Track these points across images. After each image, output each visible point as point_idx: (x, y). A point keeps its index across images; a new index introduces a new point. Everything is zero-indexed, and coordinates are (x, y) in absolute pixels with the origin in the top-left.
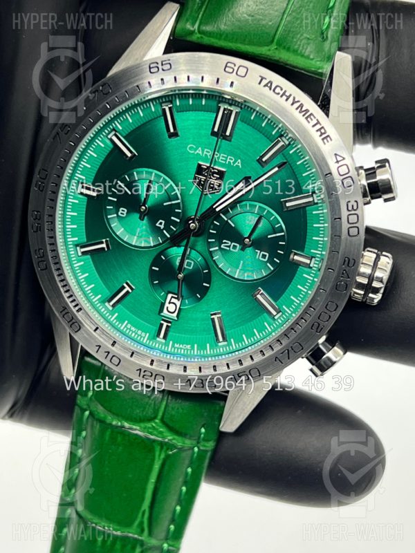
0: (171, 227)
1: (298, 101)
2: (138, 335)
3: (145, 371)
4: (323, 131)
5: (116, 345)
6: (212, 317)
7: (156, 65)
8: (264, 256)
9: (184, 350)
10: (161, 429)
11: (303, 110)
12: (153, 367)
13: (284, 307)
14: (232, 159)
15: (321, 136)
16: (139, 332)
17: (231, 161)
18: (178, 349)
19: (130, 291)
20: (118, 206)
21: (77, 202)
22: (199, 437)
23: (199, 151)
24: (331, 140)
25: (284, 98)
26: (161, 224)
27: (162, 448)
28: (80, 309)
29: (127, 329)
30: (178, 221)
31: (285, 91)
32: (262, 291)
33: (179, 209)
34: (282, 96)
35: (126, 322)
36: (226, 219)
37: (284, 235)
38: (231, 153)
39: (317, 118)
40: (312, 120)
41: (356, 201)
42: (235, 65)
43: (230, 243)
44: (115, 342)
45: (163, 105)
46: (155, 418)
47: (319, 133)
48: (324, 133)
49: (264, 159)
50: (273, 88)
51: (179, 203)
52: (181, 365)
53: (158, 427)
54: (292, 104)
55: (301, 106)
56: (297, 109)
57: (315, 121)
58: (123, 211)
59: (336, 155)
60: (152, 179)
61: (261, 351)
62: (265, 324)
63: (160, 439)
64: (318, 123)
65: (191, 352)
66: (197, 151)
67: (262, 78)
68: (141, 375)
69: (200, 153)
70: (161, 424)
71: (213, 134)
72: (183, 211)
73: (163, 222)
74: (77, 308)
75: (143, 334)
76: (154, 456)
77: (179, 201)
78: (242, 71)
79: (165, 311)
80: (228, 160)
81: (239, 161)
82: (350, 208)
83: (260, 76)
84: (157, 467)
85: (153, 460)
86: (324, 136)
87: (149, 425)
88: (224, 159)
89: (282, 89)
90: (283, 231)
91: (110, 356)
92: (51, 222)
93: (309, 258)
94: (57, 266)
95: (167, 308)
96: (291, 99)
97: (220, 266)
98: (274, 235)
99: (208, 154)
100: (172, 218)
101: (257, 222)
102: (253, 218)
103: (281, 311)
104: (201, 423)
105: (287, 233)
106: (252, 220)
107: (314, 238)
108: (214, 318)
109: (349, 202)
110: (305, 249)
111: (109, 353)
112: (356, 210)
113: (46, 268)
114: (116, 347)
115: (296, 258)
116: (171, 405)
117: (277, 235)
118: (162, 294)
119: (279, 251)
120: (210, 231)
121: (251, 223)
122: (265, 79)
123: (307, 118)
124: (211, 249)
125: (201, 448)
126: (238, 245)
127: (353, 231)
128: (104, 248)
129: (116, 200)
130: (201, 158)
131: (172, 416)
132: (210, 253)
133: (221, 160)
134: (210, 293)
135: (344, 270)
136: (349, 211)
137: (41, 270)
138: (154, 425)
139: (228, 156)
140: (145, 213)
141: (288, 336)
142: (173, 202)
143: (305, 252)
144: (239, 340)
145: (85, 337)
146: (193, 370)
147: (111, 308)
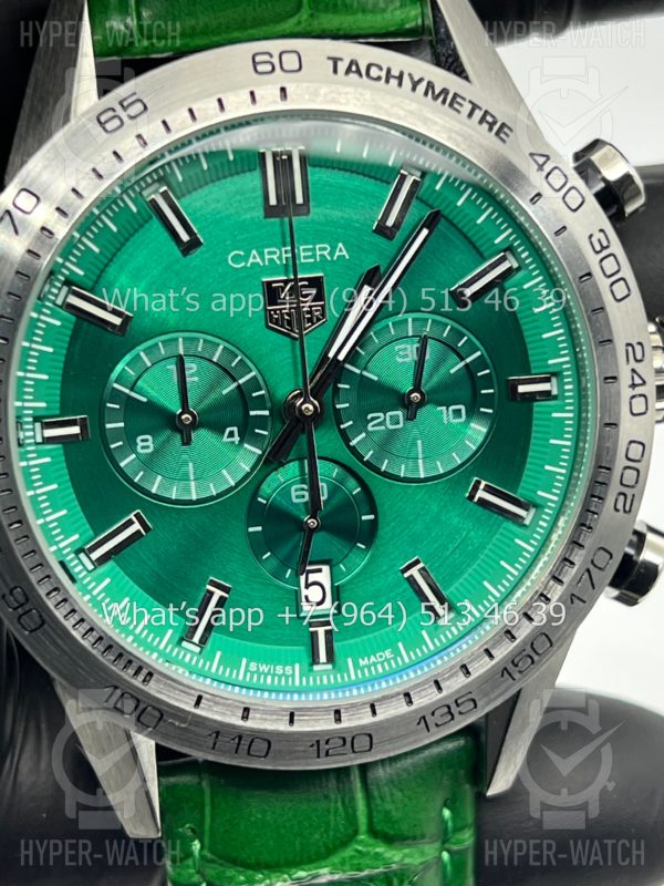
0: (257, 431)
1: (421, 80)
2: (280, 677)
3: (327, 742)
4: (489, 119)
5: (251, 715)
6: (406, 575)
7: (111, 114)
8: (457, 413)
9: (382, 663)
10: (377, 850)
11: (437, 92)
12: (344, 725)
13: (540, 493)
14: (325, 249)
15: (491, 129)
16: (279, 670)
17: (325, 253)
18: (369, 667)
19: (226, 595)
20: (130, 437)
21: (48, 460)
22: (445, 830)
23: (254, 258)
24: (511, 130)
25: (394, 82)
26: (231, 434)
28: (150, 674)
29: (252, 673)
30: (266, 413)
31: (389, 71)
32: (483, 482)
33: (261, 389)
34: (387, 81)
35: (244, 661)
36: (358, 371)
37: (482, 355)
38: (319, 237)
39: (468, 98)
40: (461, 105)
41: (601, 231)
42: (271, 56)
43: (381, 414)
44: (246, 710)
45: (145, 193)
46: (356, 832)
47: (485, 126)
48: (495, 123)
49: (390, 222)
50: (363, 71)
51: (255, 377)
52: (398, 694)
53: (370, 849)
54: (414, 89)
55: (430, 85)
56: (426, 94)
57: (468, 107)
58: (142, 441)
59: (531, 155)
60: (181, 352)
61: (542, 595)
62: (517, 541)
63: (381, 870)
64: (475, 107)
65: (396, 662)
66: (251, 260)
67: (335, 61)
68: (323, 753)
69: (258, 260)
70: (372, 841)
71: (270, 212)
72: (268, 391)
73: (235, 429)
74: (141, 677)
75: (288, 668)
77: (253, 374)
78: (290, 62)
79: (306, 607)
80: (318, 253)
81: (340, 245)
82: (598, 248)
83: (329, 58)
86: (496, 128)
87: (348, 852)
88: (310, 254)
89: (381, 68)
90: (478, 350)
91: (245, 743)
92: (19, 522)
93: (547, 380)
94: (66, 608)
95: (306, 597)
96: (406, 79)
97: (383, 468)
98: (462, 364)
99: (275, 257)
100: (252, 413)
101: (422, 352)
102: (409, 346)
103: (536, 506)
104: (439, 800)
105: (486, 350)
106: (409, 352)
107: (545, 336)
108: (411, 576)
109: (591, 236)
110: (532, 365)
111: (240, 738)
112: (607, 247)
113: (43, 622)
114: (254, 718)
115: (522, 389)
116: (376, 793)
117: (468, 360)
118: (287, 576)
119: (483, 392)
120: (338, 406)
121: (408, 360)
122: (341, 59)
123: (451, 105)
124: (353, 443)
125: (455, 848)
126: (400, 413)
127: (620, 289)
128: (138, 531)
129: (122, 425)
130: (264, 270)
131: (387, 813)
132: (353, 450)
133: (305, 258)
134: (384, 531)
135: (633, 371)
136: (597, 253)
137: (31, 632)
138: (360, 848)
139: (315, 244)
140: (194, 425)
141: (580, 542)
142: (241, 381)
143: (533, 371)
144: (479, 596)
145: (179, 727)
146: (423, 693)
147: (197, 649)
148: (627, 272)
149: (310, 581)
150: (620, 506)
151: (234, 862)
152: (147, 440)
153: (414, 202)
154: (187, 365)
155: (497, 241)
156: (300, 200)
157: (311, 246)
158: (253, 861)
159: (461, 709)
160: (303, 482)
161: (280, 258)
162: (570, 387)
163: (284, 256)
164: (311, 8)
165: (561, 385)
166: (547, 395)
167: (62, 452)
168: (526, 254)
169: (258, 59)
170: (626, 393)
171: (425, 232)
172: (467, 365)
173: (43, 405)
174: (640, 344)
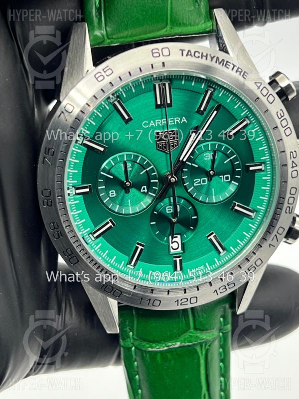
0: (153, 187)
1: (214, 57)
3: (181, 300)
4: (240, 70)
5: (154, 292)
6: (209, 238)
7: (100, 74)
9: (200, 271)
10: (197, 335)
12: (187, 294)
13: (258, 207)
14: (178, 119)
15: (240, 74)
17: (178, 121)
18: (195, 272)
19: (143, 248)
20: (107, 190)
21: (78, 201)
22: (221, 325)
24: (248, 74)
25: (204, 58)
26: (144, 189)
27: (201, 346)
29: (153, 276)
31: (202, 53)
32: (237, 203)
33: (155, 172)
34: (202, 58)
36: (191, 164)
37: (236, 157)
38: (176, 115)
39: (232, 63)
40: (229, 65)
41: (281, 110)
42: (158, 50)
43: (199, 180)
44: (152, 290)
46: (189, 329)
47: (238, 73)
48: (242, 72)
49: (202, 109)
51: (152, 168)
52: (207, 282)
53: (194, 334)
54: (212, 60)
55: (218, 58)
56: (216, 62)
57: (232, 66)
58: (111, 192)
59: (255, 83)
60: (125, 160)
61: (259, 245)
62: (250, 225)
63: (199, 342)
64: (234, 66)
65: (205, 270)
66: (151, 125)
67: (182, 51)
68: (179, 304)
69: (153, 124)
70: (195, 332)
71: (157, 106)
72: (158, 173)
73: (145, 187)
75: (166, 274)
76: (198, 355)
77: (152, 167)
78: (166, 52)
79: (172, 250)
80: (176, 121)
81: (184, 118)
82: (280, 117)
83: (180, 50)
84: (202, 361)
85: (199, 358)
86: (242, 74)
87: (186, 336)
88: (172, 121)
89: (199, 53)
90: (235, 154)
91: (152, 301)
92: (69, 226)
93: (260, 165)
94: (87, 256)
95: (172, 247)
96: (209, 57)
97: (200, 200)
98: (229, 160)
99: (160, 123)
100: (152, 181)
101: (214, 156)
102: (209, 154)
103: (256, 211)
104: (219, 316)
105: (238, 154)
106: (209, 156)
107: (260, 149)
108: (211, 239)
109: (277, 112)
110: (255, 159)
111: (150, 300)
112: (283, 116)
113: (78, 261)
114: (155, 293)
115: (251, 168)
116: (197, 315)
117: (231, 158)
118: (165, 240)
119: (237, 170)
120: (183, 177)
121: (209, 159)
122: (184, 50)
123: (225, 66)
124: (189, 191)
125: (224, 332)
126: (206, 179)
127: (288, 132)
128: (111, 226)
129: (104, 187)
130: (156, 128)
131: (201, 322)
132: (189, 193)
133: (171, 123)
134: (200, 222)
135: (293, 161)
136: (280, 118)
137: (74, 264)
138: (191, 334)
139: (174, 118)
140: (131, 187)
141: (273, 225)
142: (148, 169)
143: (255, 162)
144: (236, 245)
145: (128, 297)
146: (216, 282)
147: (133, 267)
148: (291, 125)
149: (173, 240)
150: (287, 211)
151: (145, 340)
152: (113, 192)
153: (211, 101)
154: (128, 164)
155: (242, 115)
156: (169, 102)
157: (172, 119)
158: (152, 339)
159: (230, 287)
160: (170, 205)
161: (161, 123)
162: (269, 168)
163: (163, 122)
164: (171, 25)
165: (266, 167)
166: (260, 170)
167: (82, 198)
168: (253, 119)
169: (154, 51)
170: (290, 170)
171: (215, 112)
172: (231, 160)
173: (76, 182)
174: (295, 151)
